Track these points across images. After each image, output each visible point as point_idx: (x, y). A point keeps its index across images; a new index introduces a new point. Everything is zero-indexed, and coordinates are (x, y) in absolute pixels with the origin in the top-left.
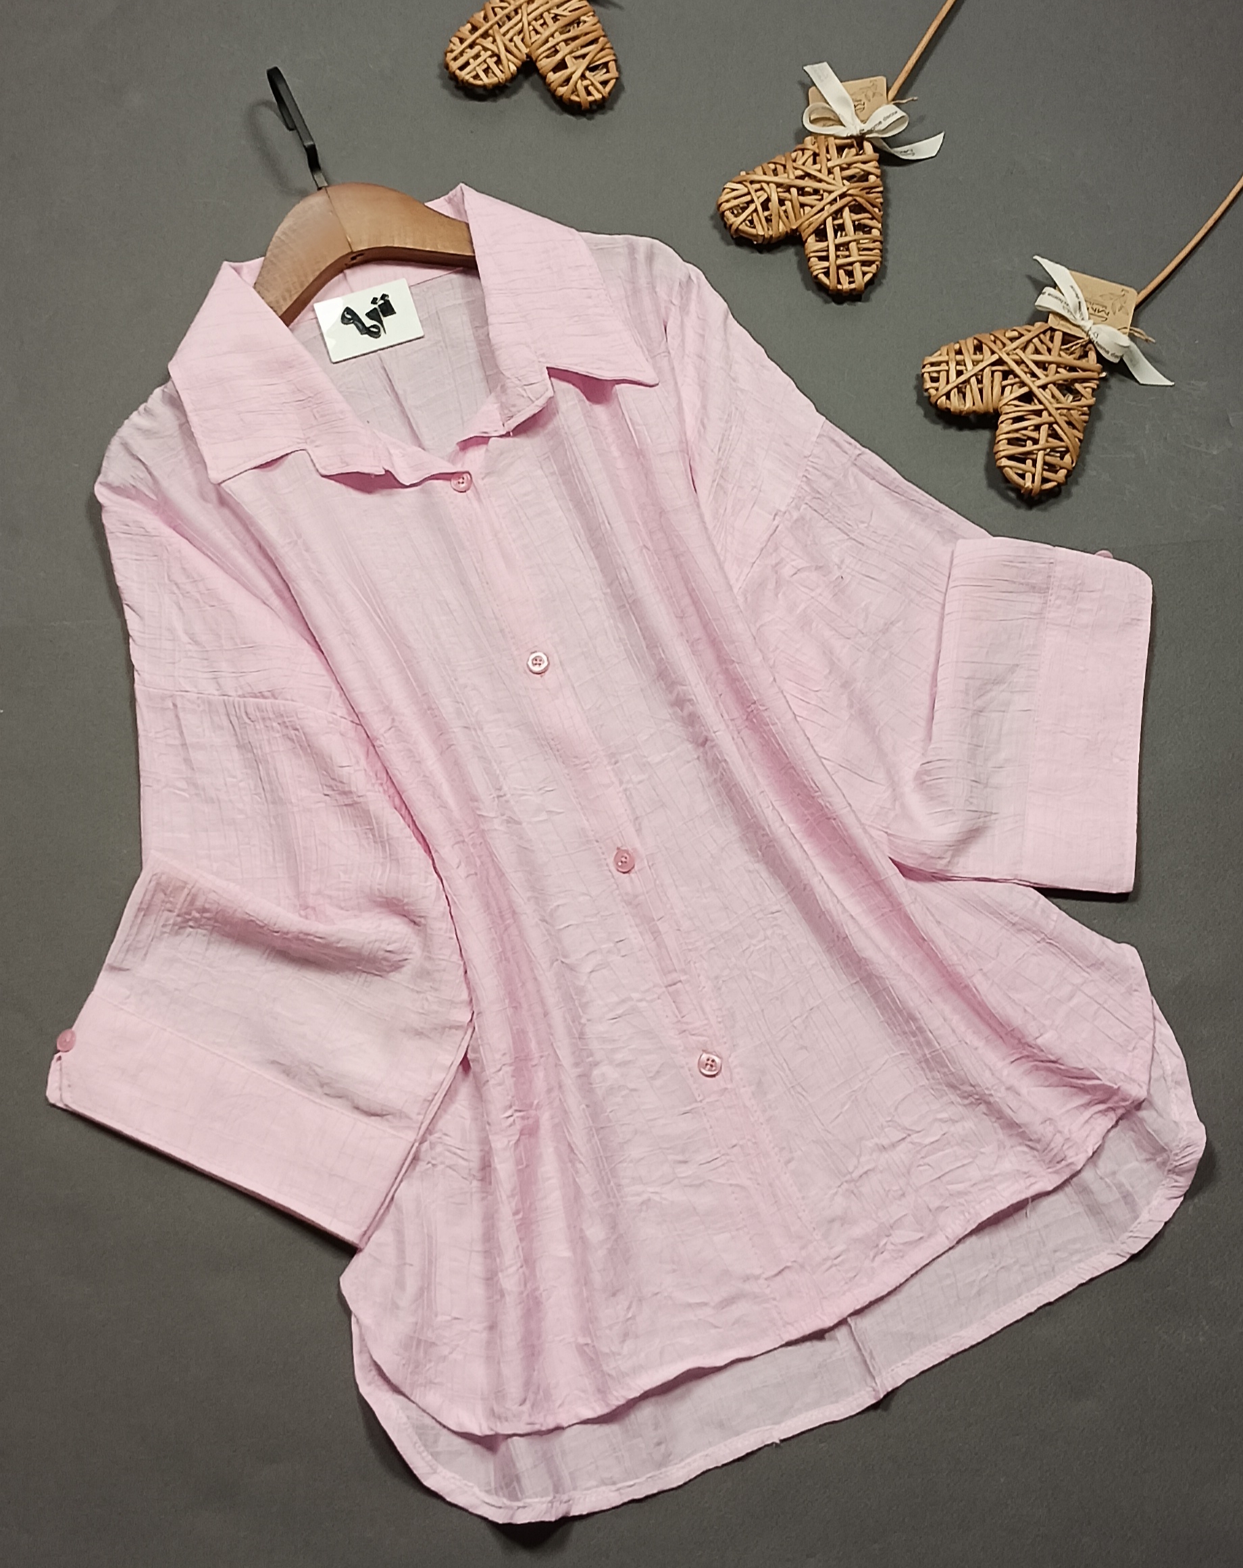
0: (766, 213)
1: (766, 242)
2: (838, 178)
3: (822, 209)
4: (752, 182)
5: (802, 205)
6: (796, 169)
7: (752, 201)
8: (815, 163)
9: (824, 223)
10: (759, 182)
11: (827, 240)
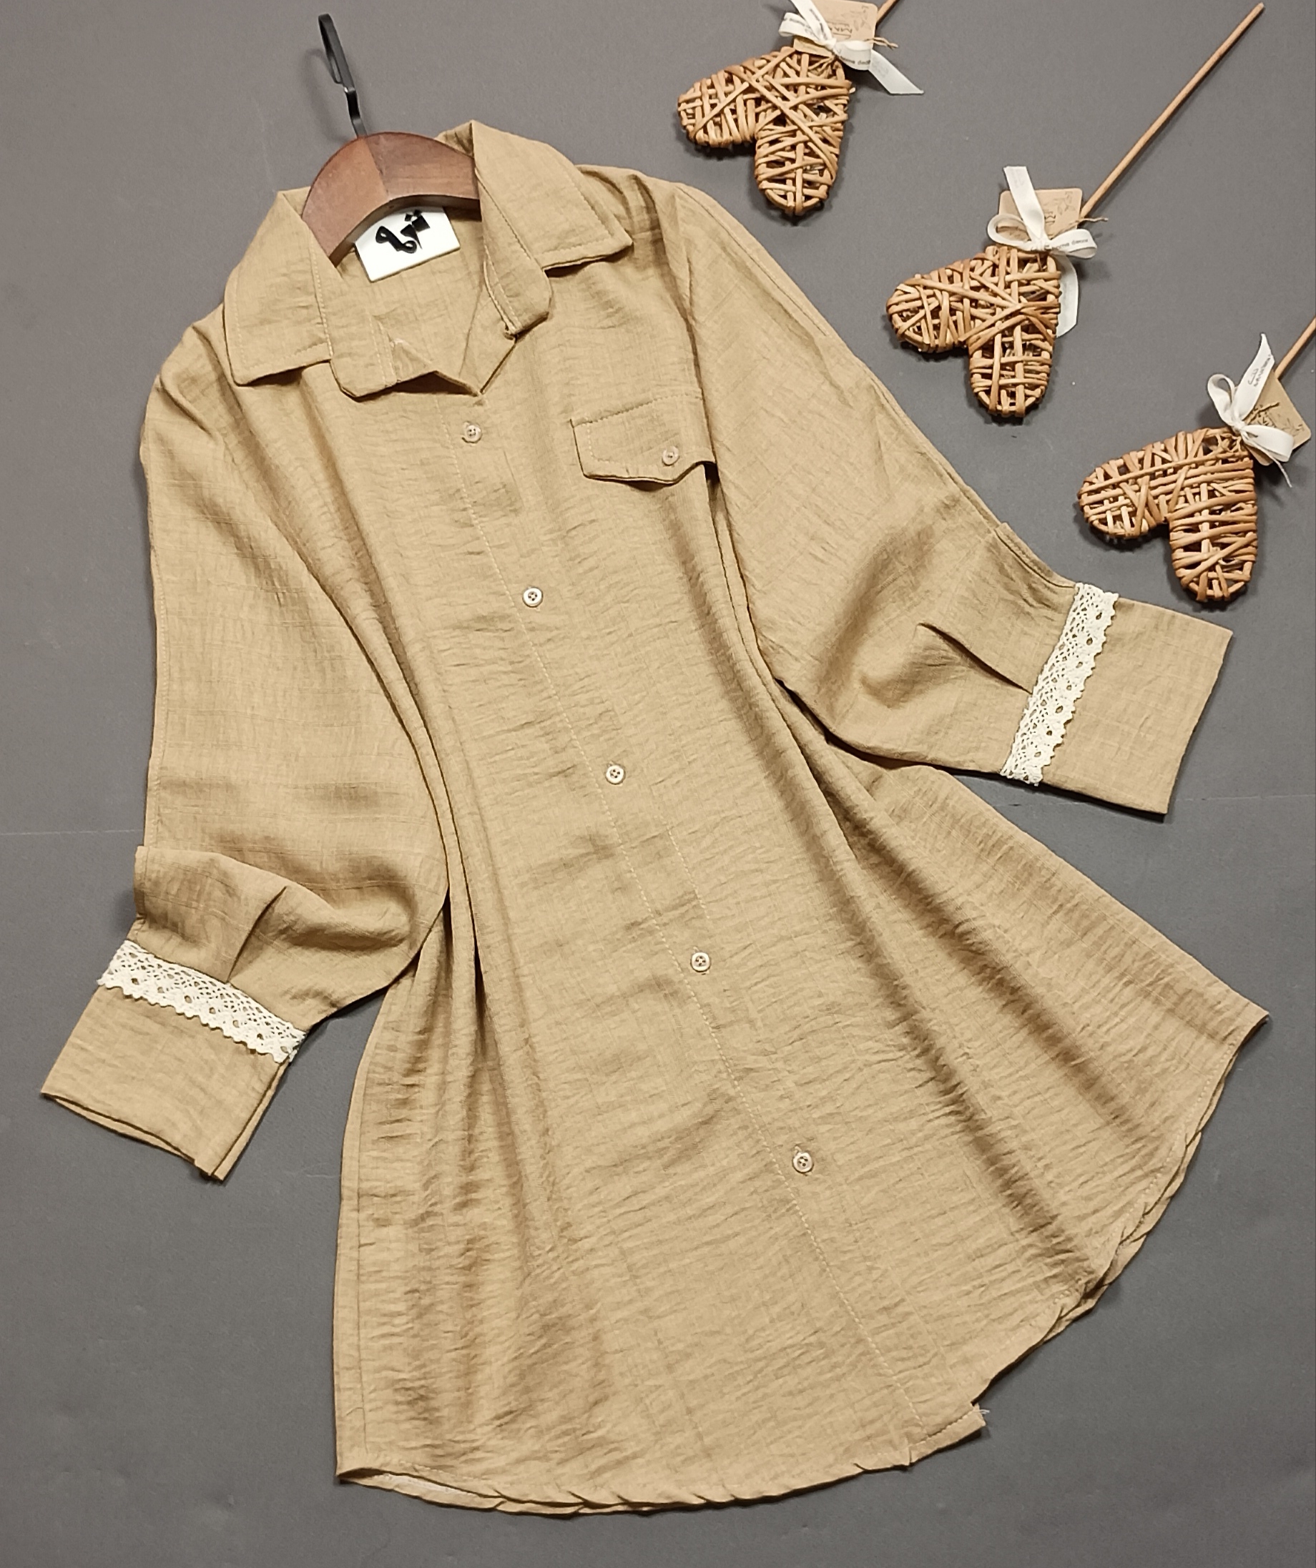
0: (936, 321)
1: (931, 351)
2: (1015, 294)
3: (993, 325)
4: (925, 288)
5: (973, 318)
6: (973, 279)
7: (922, 307)
8: (993, 275)
9: (992, 339)
10: (932, 288)
11: (992, 357)
